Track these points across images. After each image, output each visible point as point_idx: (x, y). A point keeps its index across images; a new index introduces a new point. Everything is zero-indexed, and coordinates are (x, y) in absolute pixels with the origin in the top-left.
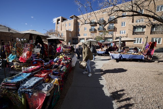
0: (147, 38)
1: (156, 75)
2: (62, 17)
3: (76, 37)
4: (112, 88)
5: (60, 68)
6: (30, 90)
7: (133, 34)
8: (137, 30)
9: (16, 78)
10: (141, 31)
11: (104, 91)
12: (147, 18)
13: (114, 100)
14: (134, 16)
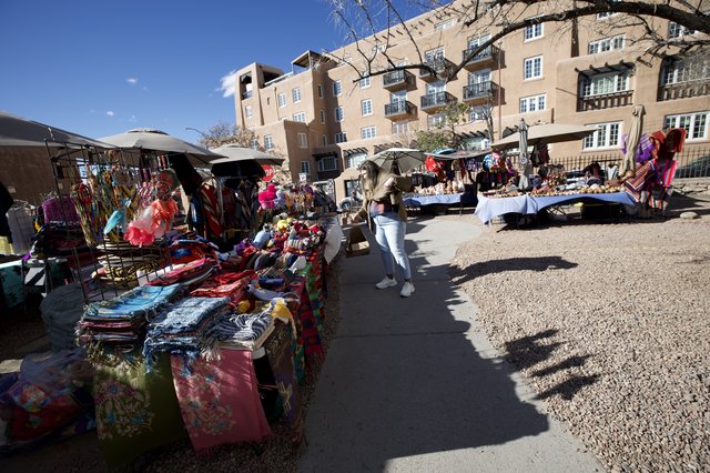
0: (644, 113)
1: (690, 266)
2: (259, 67)
3: (328, 148)
4: (506, 330)
5: (285, 265)
6: (188, 340)
7: (579, 109)
8: (595, 88)
9: (126, 303)
10: (615, 91)
11: (474, 343)
12: (638, 21)
13: (519, 368)
14: (579, 18)
